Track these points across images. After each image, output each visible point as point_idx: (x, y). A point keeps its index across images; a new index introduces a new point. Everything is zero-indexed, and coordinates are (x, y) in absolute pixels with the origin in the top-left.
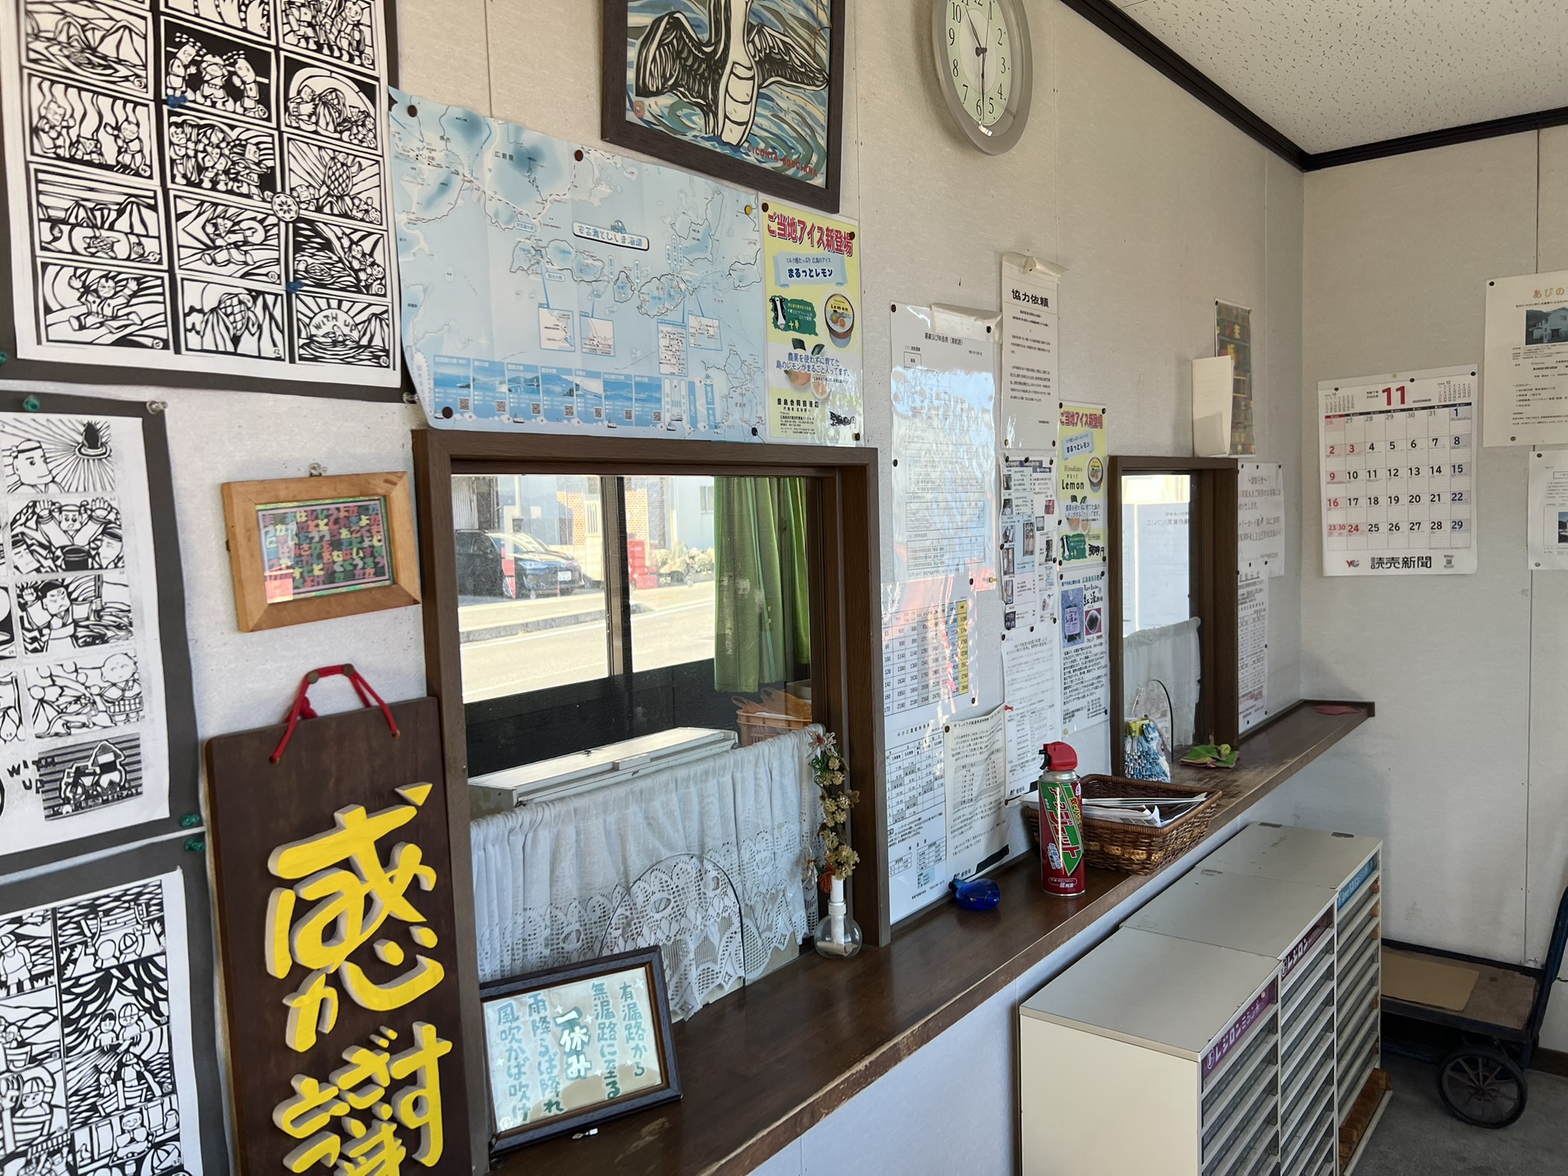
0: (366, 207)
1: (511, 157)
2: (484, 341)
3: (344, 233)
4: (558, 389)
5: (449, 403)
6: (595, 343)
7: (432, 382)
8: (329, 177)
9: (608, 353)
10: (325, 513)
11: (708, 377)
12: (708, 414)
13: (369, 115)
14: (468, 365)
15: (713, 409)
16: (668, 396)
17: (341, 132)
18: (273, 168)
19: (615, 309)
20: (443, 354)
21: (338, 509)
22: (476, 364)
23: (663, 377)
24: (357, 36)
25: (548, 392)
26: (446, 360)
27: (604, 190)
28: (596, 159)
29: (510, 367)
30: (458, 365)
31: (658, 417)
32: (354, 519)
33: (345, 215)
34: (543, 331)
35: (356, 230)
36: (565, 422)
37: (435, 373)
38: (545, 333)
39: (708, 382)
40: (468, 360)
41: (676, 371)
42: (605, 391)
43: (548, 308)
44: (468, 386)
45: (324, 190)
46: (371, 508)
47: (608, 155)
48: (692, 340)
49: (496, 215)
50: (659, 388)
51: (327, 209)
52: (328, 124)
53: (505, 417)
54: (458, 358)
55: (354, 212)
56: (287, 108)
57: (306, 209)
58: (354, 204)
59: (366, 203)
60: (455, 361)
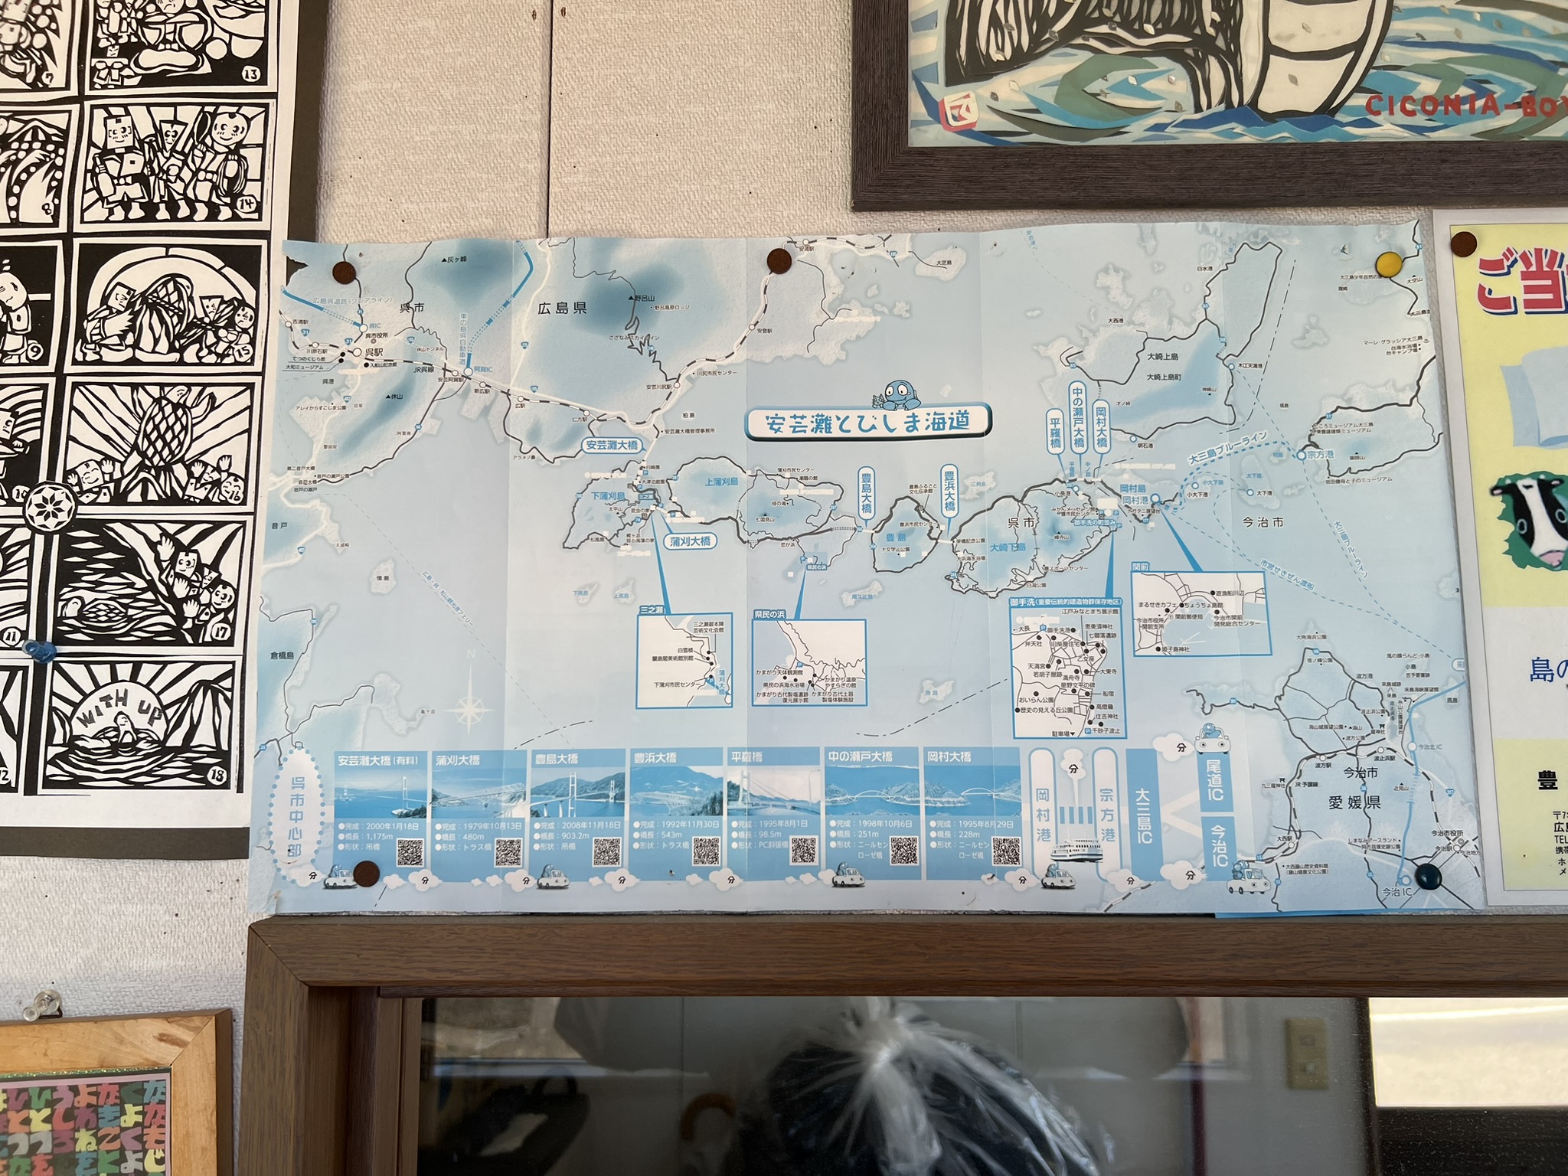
0: (216, 476)
1: (580, 307)
2: (470, 710)
3: (165, 533)
4: (678, 799)
5: (372, 851)
6: (804, 678)
7: (330, 810)
8: (147, 436)
9: (846, 700)
10: (47, 1095)
11: (1211, 732)
12: (1208, 838)
13: (243, 303)
14: (421, 765)
15: (1229, 824)
16: (1043, 794)
17: (182, 350)
18: (38, 444)
19: (876, 587)
20: (357, 746)
21: (74, 1090)
22: (442, 761)
23: (1024, 747)
24: (232, 169)
25: (646, 810)
26: (365, 761)
27: (858, 319)
28: (832, 256)
29: (540, 759)
30: (394, 767)
31: (1010, 853)
32: (107, 1111)
33: (172, 500)
34: (647, 666)
35: (189, 524)
36: (694, 879)
37: (339, 790)
38: (651, 672)
39: (1212, 745)
40: (421, 756)
41: (1077, 724)
42: (829, 793)
43: (667, 611)
44: (421, 813)
45: (135, 459)
46: (148, 1087)
47: (868, 240)
48: (1148, 639)
49: (535, 433)
50: (1010, 774)
51: (135, 496)
52: (156, 341)
53: (516, 877)
54: (394, 754)
55: (190, 491)
56: (80, 333)
57: (93, 503)
58: (190, 475)
59: (218, 469)
60: (386, 760)
